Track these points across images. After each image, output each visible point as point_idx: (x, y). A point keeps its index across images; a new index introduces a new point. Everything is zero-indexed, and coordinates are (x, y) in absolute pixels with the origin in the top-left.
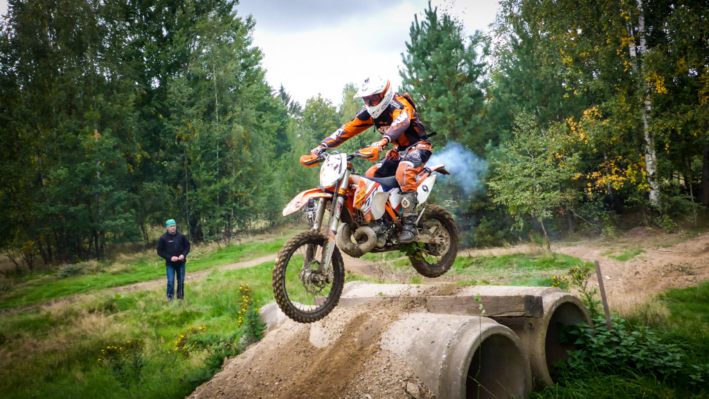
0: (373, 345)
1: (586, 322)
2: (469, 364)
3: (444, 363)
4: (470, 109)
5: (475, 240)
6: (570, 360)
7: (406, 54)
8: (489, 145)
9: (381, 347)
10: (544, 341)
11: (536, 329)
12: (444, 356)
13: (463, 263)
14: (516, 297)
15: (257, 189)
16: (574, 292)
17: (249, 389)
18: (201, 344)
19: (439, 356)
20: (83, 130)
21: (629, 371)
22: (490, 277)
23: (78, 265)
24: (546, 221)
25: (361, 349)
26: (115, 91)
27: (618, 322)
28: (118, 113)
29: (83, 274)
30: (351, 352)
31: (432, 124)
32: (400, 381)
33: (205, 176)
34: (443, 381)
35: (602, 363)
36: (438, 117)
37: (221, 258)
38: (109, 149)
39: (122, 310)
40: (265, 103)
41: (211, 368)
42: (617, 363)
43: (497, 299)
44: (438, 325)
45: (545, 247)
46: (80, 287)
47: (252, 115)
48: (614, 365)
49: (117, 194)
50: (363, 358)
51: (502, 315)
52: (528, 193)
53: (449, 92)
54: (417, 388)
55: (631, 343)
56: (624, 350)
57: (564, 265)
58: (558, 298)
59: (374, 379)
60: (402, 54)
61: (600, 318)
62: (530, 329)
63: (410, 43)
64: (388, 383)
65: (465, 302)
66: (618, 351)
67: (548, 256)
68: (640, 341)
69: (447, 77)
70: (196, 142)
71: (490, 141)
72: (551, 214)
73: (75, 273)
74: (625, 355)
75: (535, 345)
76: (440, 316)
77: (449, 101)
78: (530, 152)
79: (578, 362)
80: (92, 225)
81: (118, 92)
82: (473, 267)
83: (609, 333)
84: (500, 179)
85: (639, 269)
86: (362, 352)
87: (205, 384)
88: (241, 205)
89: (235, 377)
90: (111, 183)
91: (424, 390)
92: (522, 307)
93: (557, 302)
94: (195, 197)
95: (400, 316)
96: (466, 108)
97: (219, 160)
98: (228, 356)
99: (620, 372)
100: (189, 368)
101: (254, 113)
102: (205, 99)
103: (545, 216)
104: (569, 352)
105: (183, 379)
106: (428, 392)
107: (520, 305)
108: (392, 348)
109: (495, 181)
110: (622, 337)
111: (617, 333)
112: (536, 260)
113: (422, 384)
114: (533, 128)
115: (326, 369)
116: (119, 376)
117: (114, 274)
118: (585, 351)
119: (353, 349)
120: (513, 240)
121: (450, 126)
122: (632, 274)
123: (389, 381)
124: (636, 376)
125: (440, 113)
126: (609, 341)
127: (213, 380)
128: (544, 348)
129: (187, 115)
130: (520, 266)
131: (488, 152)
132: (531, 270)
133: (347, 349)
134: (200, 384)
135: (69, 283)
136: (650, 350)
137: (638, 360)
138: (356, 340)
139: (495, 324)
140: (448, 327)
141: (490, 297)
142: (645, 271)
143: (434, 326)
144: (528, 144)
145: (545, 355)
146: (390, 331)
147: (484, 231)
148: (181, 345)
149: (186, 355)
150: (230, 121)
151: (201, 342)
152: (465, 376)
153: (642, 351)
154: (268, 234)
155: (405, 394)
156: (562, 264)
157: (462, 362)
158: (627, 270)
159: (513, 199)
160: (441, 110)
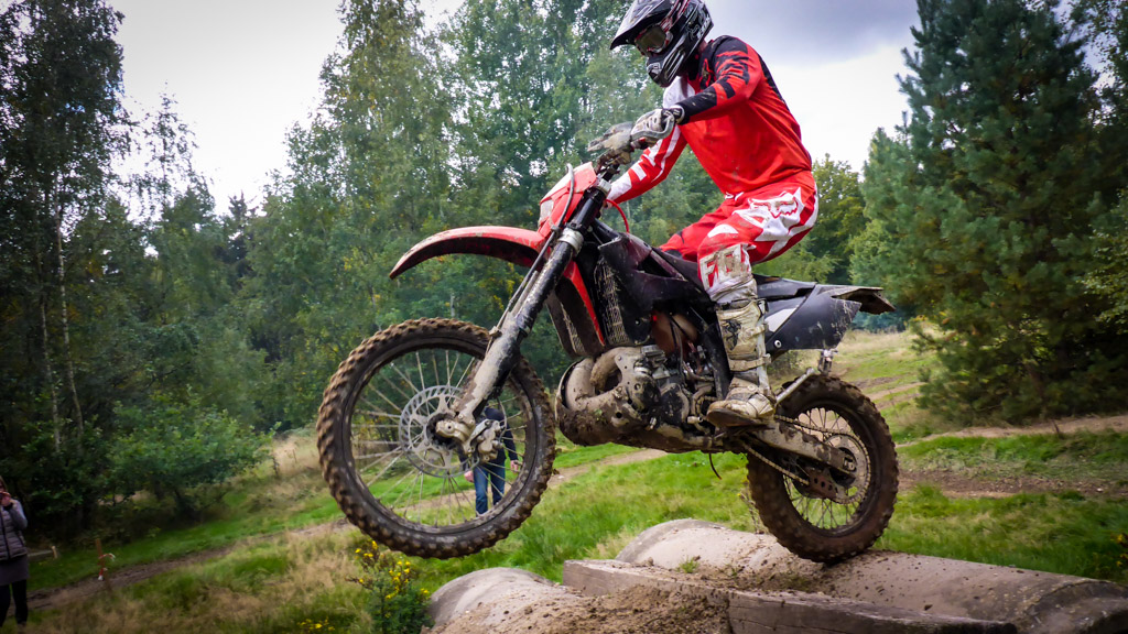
7: (913, 49)
8: (1095, 203)
31: (970, 174)
53: (1001, 109)
60: (905, 51)
63: (919, 28)
69: (993, 79)
71: (1097, 194)
82: (1064, 460)
109: (1098, 274)
121: (1008, 175)
131: (1095, 217)
160: (988, 145)
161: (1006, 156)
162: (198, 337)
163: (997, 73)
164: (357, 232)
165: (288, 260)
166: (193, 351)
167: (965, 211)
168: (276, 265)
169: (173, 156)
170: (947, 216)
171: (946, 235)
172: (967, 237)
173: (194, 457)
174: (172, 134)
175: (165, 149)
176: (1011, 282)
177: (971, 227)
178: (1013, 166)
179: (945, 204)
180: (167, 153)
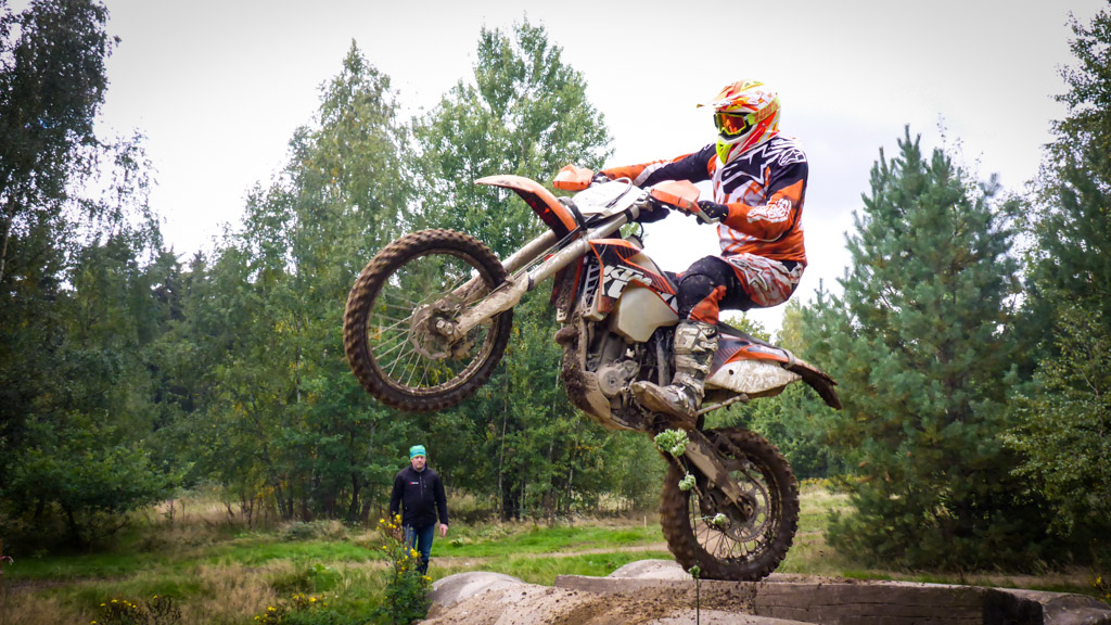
7: (862, 213)
8: (1012, 374)
14: (961, 592)
15: (612, 442)
23: (310, 526)
29: (315, 538)
43: (914, 594)
53: (937, 277)
60: (854, 213)
63: (870, 196)
70: (523, 356)
71: (1014, 366)
73: (305, 535)
78: (1093, 383)
88: (583, 465)
92: (976, 619)
94: (513, 444)
96: (969, 306)
109: (1016, 433)
114: (1098, 335)
121: (935, 338)
125: (918, 314)
131: (1011, 386)
141: (896, 590)
144: (1087, 367)
154: (625, 519)
159: (1053, 470)
160: (920, 307)
161: (936, 320)
162: (121, 367)
163: (935, 244)
164: (297, 297)
165: (223, 311)
166: (113, 379)
167: (895, 362)
168: (209, 314)
169: (132, 189)
170: (877, 366)
171: (875, 382)
172: (894, 386)
173: (100, 482)
174: (136, 166)
175: (126, 180)
176: (928, 436)
177: (899, 378)
178: (940, 329)
179: (876, 354)
180: (127, 184)
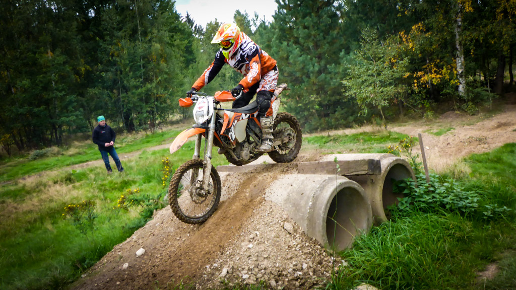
0: (259, 198)
1: (411, 177)
2: (328, 209)
3: (311, 208)
4: (328, 26)
5: (333, 123)
6: (399, 204)
8: (342, 53)
9: (265, 199)
10: (382, 191)
11: (376, 183)
12: (311, 203)
13: (324, 140)
14: (361, 161)
15: (173, 91)
16: (403, 157)
17: (172, 231)
18: (137, 202)
19: (307, 203)
20: (39, 51)
21: (440, 210)
22: (344, 150)
23: (44, 151)
24: (384, 108)
25: (251, 201)
26: (61, 20)
27: (434, 177)
28: (65, 37)
29: (48, 156)
30: (244, 203)
31: (300, 38)
32: (280, 221)
33: (133, 82)
34: (310, 220)
35: (422, 206)
36: (304, 33)
37: (148, 142)
38: (60, 64)
39: (78, 181)
40: (175, 27)
41: (144, 218)
42: (432, 205)
43: (348, 162)
44: (306, 182)
45: (383, 127)
46: (46, 166)
47: (166, 36)
48: (431, 207)
49: (68, 98)
50: (252, 207)
51: (352, 174)
52: (371, 88)
54: (292, 226)
55: (442, 191)
56: (438, 196)
57: (397, 140)
58: (391, 161)
59: (261, 221)
61: (421, 175)
62: (371, 183)
64: (271, 224)
65: (325, 166)
66: (434, 197)
67: (385, 133)
68: (449, 190)
69: (311, 2)
70: (126, 57)
71: (343, 50)
72: (388, 103)
73: (42, 156)
74: (438, 199)
75: (375, 194)
76: (308, 175)
77: (312, 21)
78: (373, 58)
79: (405, 206)
80: (51, 121)
81: (64, 21)
82: (331, 143)
83: (427, 185)
84: (351, 79)
85: (450, 141)
86: (252, 203)
87: (140, 229)
88: (161, 103)
89: (162, 223)
90: (63, 90)
91: (296, 227)
92: (366, 167)
93: (391, 164)
94: (127, 98)
95: (279, 176)
96: (326, 26)
97: (143, 70)
98: (156, 209)
99: (435, 211)
100: (129, 219)
101: (167, 34)
102: (130, 25)
103: (383, 104)
104: (399, 199)
105: (125, 226)
106: (299, 228)
107: (365, 166)
108: (273, 199)
110: (437, 187)
111: (433, 185)
112: (377, 137)
113: (295, 223)
114: (375, 40)
115: (226, 215)
116: (78, 225)
117: (71, 156)
118: (411, 198)
119: (246, 200)
120: (360, 122)
121: (313, 40)
122: (445, 144)
123: (271, 222)
124: (446, 214)
125: (306, 30)
126: (427, 190)
127: (146, 226)
128: (381, 196)
129: (117, 37)
130: (365, 141)
131: (342, 59)
132: (373, 144)
133: (241, 201)
134: (137, 229)
135: (38, 163)
136: (456, 196)
137: (447, 203)
138: (247, 194)
139: (346, 180)
140: (313, 183)
141: (343, 161)
142: (454, 142)
143: (303, 183)
144: (371, 52)
145: (382, 202)
146: (271, 188)
147: (339, 117)
148: (122, 202)
149: (126, 209)
150: (150, 41)
151: (137, 200)
152: (326, 216)
153: (450, 196)
154: (182, 124)
155: (283, 230)
156: (395, 139)
157: (323, 207)
158: (441, 142)
159: (360, 93)
160: (307, 28)
161: (313, 32)
167: (299, 53)
170: (292, 54)
171: (291, 61)
172: (299, 62)
